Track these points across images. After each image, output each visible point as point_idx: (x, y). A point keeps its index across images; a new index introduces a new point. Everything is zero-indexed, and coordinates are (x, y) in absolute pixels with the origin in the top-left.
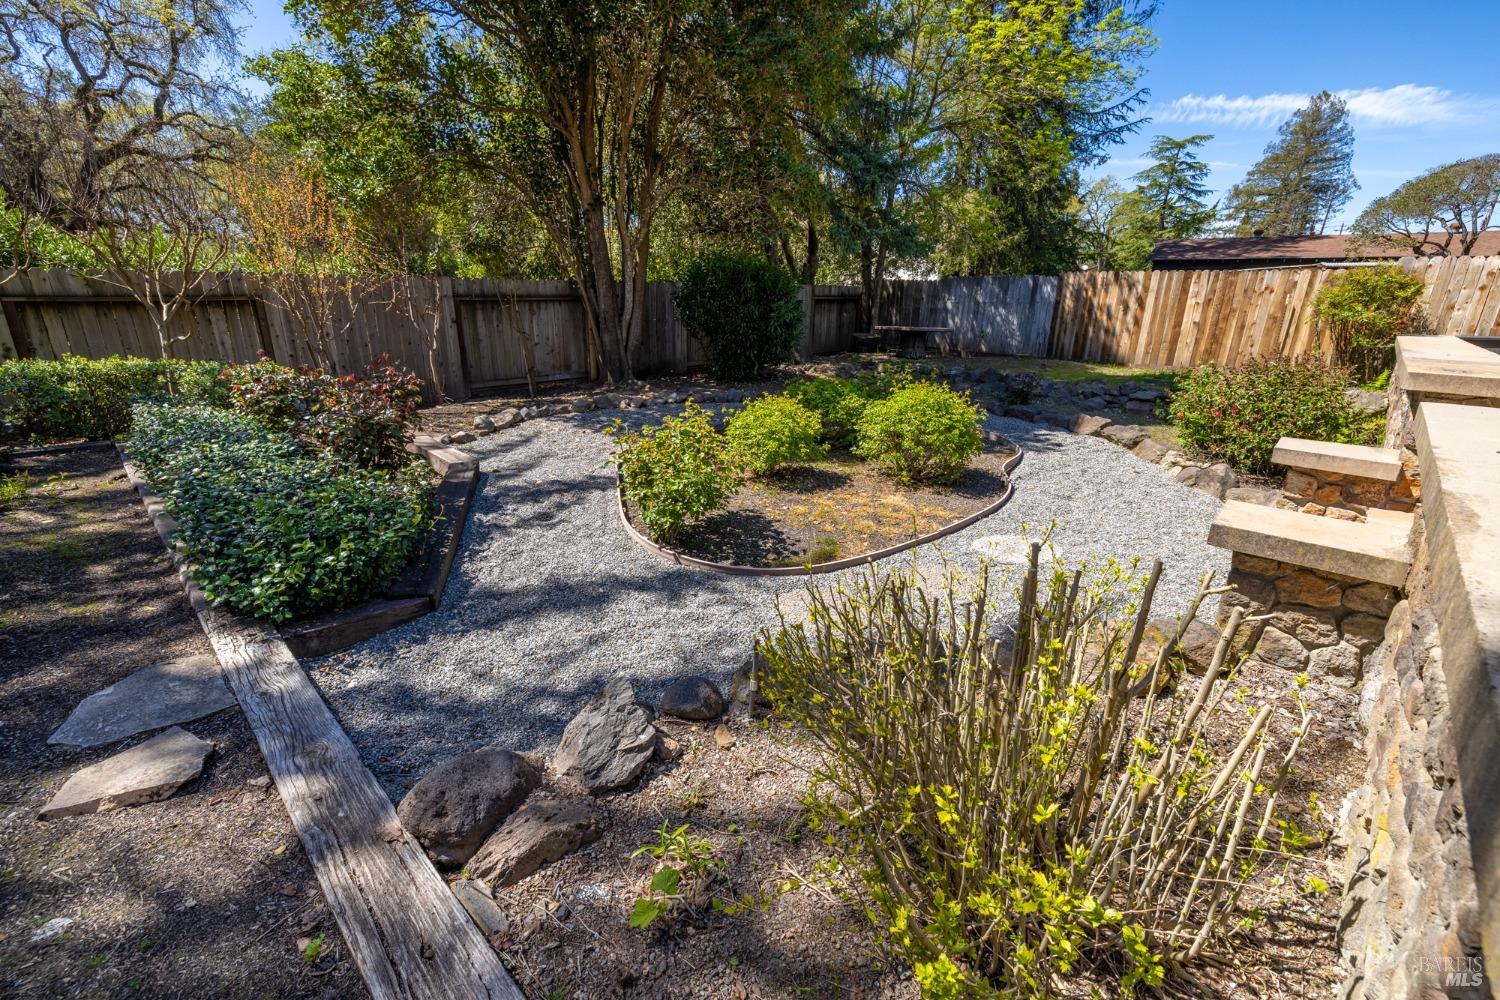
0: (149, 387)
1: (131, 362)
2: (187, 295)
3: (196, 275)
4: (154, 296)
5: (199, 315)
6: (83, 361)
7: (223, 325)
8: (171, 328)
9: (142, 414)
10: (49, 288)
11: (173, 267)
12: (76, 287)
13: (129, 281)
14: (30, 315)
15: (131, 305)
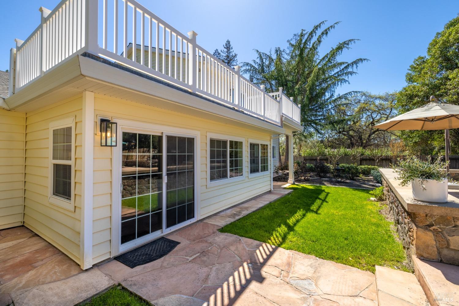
0: (373, 169)
1: (372, 166)
2: (380, 159)
3: (382, 156)
4: (376, 159)
5: (382, 161)
6: (367, 166)
7: (385, 163)
8: (378, 163)
9: (372, 171)
10: (365, 158)
11: (380, 155)
12: (368, 158)
13: (374, 157)
14: (362, 161)
15: (373, 160)
